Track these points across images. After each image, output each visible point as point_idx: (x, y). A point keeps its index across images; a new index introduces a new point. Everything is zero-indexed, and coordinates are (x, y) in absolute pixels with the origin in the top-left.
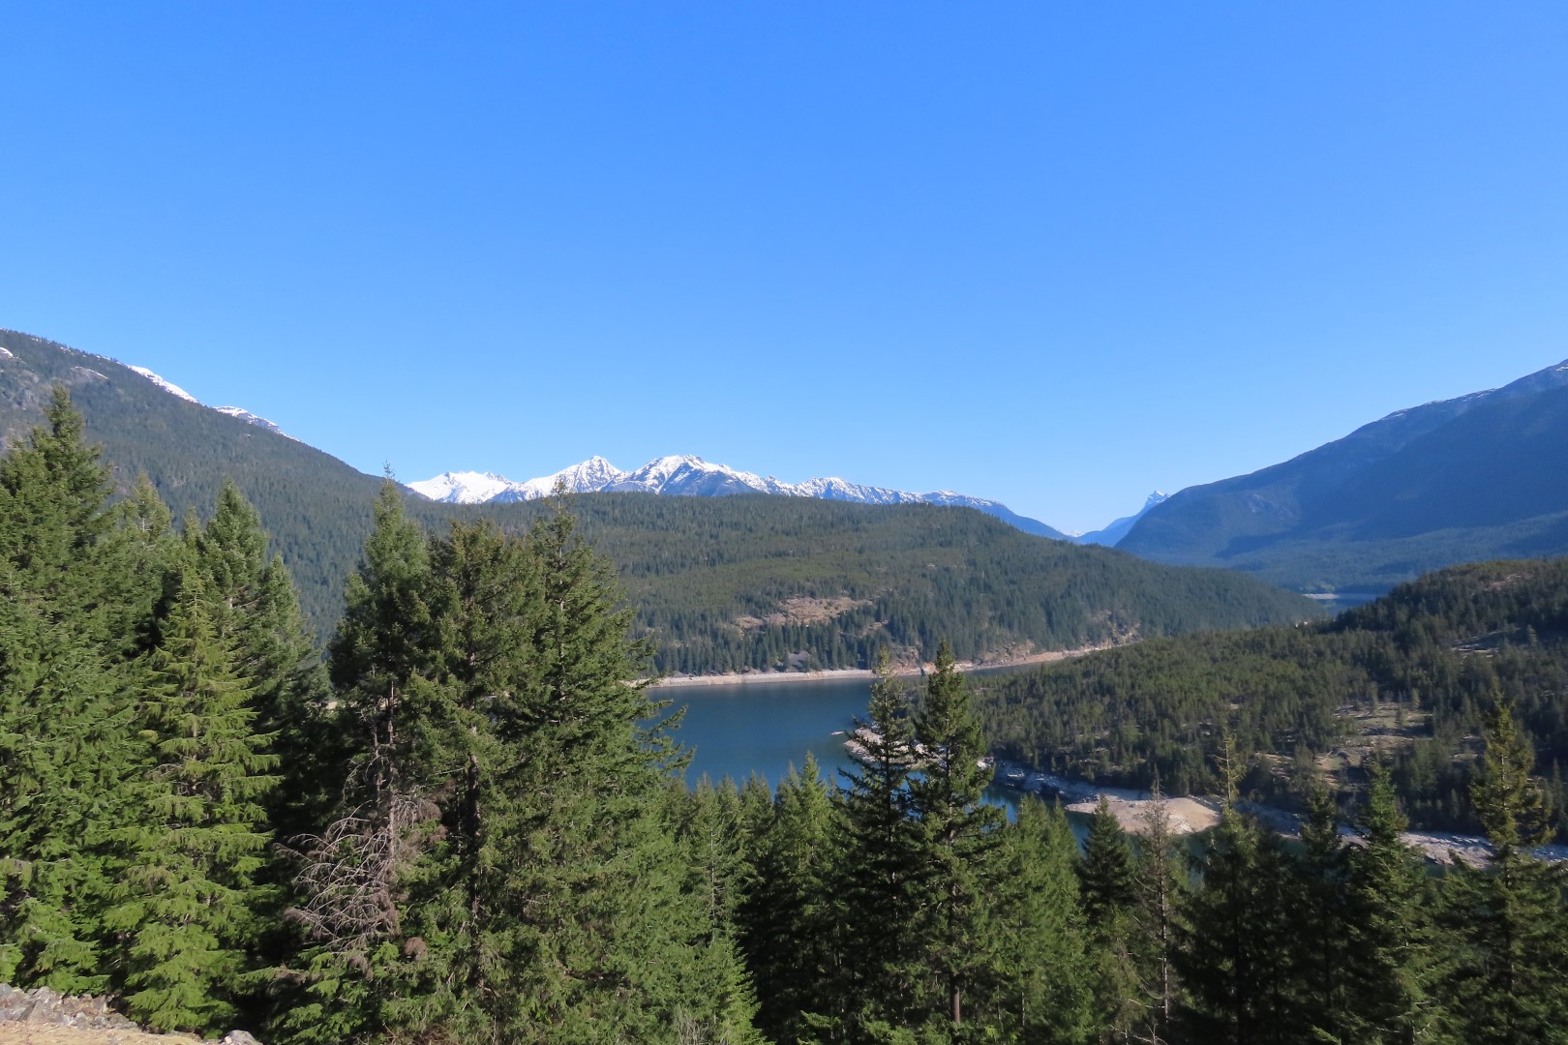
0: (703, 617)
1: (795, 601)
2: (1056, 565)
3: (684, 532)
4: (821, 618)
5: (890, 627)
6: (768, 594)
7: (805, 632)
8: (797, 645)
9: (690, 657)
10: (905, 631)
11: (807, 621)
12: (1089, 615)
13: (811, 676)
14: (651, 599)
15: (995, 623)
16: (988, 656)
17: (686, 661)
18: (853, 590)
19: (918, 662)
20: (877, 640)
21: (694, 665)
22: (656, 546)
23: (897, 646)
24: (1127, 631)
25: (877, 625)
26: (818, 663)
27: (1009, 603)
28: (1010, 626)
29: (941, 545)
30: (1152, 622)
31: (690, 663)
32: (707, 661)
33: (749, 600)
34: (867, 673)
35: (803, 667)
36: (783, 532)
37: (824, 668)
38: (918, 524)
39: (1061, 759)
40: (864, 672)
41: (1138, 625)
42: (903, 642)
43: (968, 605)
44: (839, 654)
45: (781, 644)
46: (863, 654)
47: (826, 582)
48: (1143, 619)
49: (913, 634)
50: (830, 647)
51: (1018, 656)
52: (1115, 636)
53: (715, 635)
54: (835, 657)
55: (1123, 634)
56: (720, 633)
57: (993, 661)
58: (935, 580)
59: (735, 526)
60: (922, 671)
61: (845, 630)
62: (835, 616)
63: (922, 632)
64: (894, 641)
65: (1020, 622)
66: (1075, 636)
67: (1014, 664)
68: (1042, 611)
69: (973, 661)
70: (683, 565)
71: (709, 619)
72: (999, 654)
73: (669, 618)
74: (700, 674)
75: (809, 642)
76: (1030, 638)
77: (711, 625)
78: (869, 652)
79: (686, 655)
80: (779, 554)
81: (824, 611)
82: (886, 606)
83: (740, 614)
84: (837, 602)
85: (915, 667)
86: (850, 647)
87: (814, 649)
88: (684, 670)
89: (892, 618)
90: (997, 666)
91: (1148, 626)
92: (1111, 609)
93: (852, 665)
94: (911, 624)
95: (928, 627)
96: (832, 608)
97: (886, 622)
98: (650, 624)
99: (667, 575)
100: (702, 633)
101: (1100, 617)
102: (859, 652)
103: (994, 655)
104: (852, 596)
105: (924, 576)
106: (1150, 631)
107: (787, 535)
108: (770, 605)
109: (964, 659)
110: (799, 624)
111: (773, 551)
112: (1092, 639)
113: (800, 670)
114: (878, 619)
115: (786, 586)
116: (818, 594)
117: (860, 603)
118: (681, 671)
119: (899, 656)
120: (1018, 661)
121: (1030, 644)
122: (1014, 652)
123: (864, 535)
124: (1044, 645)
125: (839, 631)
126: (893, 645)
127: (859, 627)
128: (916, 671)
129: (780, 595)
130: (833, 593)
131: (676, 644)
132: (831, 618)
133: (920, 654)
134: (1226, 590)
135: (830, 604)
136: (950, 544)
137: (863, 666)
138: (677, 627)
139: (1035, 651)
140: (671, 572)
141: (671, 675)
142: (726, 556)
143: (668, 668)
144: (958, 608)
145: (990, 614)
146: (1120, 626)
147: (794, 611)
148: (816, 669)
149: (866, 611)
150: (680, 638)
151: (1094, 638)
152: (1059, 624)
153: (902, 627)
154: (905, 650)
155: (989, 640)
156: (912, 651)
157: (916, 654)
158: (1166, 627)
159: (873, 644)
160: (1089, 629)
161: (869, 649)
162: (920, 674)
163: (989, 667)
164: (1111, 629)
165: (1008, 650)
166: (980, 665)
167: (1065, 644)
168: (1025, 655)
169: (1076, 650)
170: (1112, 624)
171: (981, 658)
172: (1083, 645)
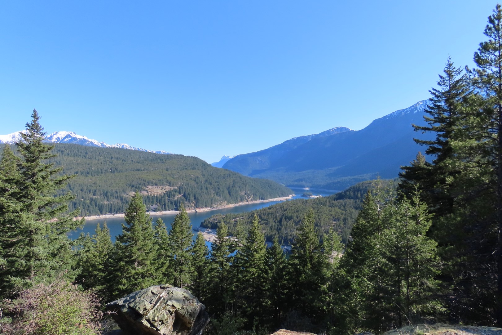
0: (116, 192)
1: (150, 187)
2: (227, 177)
3: (99, 160)
4: (160, 193)
5: (184, 196)
6: (140, 184)
7: (155, 197)
8: (153, 202)
9: (113, 207)
10: (190, 197)
11: (155, 194)
12: (240, 193)
13: (158, 213)
14: (93, 185)
15: (215, 195)
16: (215, 206)
17: (111, 209)
18: (170, 183)
19: (194, 208)
21: (114, 210)
22: (88, 165)
23: (187, 203)
24: (250, 198)
25: (180, 196)
26: (161, 209)
27: (219, 189)
28: (220, 196)
29: (192, 169)
30: (256, 195)
31: (113, 209)
32: (120, 209)
33: (133, 186)
35: (155, 210)
36: (137, 162)
37: (163, 210)
38: (182, 162)
40: (177, 212)
41: (252, 196)
42: (189, 202)
43: (207, 189)
44: (168, 206)
45: (147, 202)
46: (176, 205)
47: (160, 180)
48: (253, 195)
49: (192, 198)
50: (164, 203)
51: (223, 206)
52: (247, 199)
53: (121, 199)
54: (167, 207)
55: (249, 199)
56: (124, 198)
58: (195, 180)
59: (118, 159)
60: (196, 211)
61: (169, 197)
62: (165, 192)
63: (195, 198)
64: (186, 201)
65: (223, 195)
66: (237, 199)
68: (227, 191)
69: (210, 207)
70: (102, 173)
71: (119, 193)
72: (218, 205)
73: (102, 193)
74: (117, 213)
75: (157, 201)
76: (226, 200)
77: (120, 195)
78: (178, 205)
79: (111, 206)
80: (139, 170)
81: (161, 190)
82: (182, 189)
83: (130, 191)
84: (165, 188)
85: (193, 210)
86: (171, 203)
87: (158, 204)
88: (110, 212)
89: (185, 193)
90: (217, 209)
91: (255, 196)
92: (245, 191)
93: (172, 209)
94: (191, 195)
95: (197, 196)
96: (163, 190)
97: (182, 194)
98: (94, 195)
99: (96, 176)
100: (117, 198)
101: (243, 193)
102: (175, 205)
103: (217, 205)
104: (170, 185)
105: (191, 179)
106: (256, 198)
107: (139, 163)
108: (141, 188)
109: (208, 207)
110: (153, 195)
111: (136, 169)
112: (241, 200)
113: (154, 211)
114: (180, 194)
115: (146, 182)
116: (158, 184)
117: (172, 188)
118: (109, 212)
119: (188, 206)
120: (223, 207)
121: (226, 202)
122: (222, 204)
123: (166, 165)
124: (229, 202)
125: (167, 198)
126: (186, 202)
127: (174, 196)
128: (194, 211)
129: (144, 184)
130: (163, 184)
131: (106, 202)
132: (163, 193)
133: (195, 205)
134: (271, 186)
135: (162, 188)
136: (195, 169)
137: (176, 209)
138: (106, 196)
139: (227, 204)
140: (98, 175)
141: (105, 214)
142: (119, 170)
143: (104, 211)
144: (204, 190)
145: (213, 192)
146: (248, 196)
147: (150, 190)
148: (160, 211)
149: (176, 191)
150: (108, 200)
151: (242, 200)
152: (233, 195)
153: (189, 196)
154: (190, 204)
155: (215, 200)
156: (192, 204)
157: (194, 205)
158: (260, 196)
159: (180, 202)
160: (240, 197)
161: (178, 203)
162: (195, 212)
163: (215, 209)
164: (246, 197)
165: (220, 204)
166: (213, 208)
167: (234, 202)
168: (225, 205)
169: (237, 203)
170: (246, 195)
171: (213, 206)
172: (239, 202)
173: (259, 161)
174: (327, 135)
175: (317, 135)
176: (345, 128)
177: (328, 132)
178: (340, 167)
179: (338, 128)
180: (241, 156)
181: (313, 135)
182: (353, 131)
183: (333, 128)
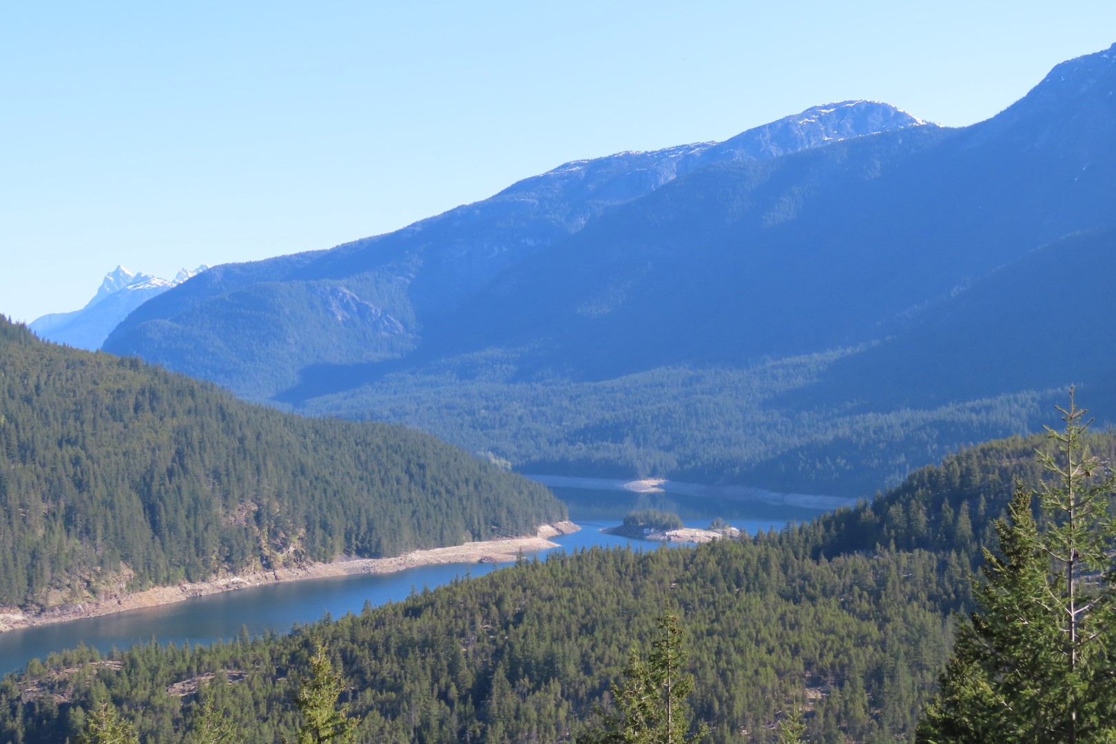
2: (137, 408)
12: (221, 511)
15: (58, 526)
16: (55, 598)
24: (285, 544)
27: (80, 485)
28: (87, 532)
30: (324, 526)
41: (302, 532)
51: (109, 596)
52: (267, 552)
55: (279, 549)
57: (63, 607)
65: (106, 527)
66: (200, 552)
67: (101, 612)
68: (137, 503)
69: (24, 607)
72: (73, 594)
76: (125, 558)
90: (69, 618)
91: (319, 532)
92: (256, 500)
101: (240, 515)
103: (65, 594)
106: (324, 543)
109: (10, 605)
112: (228, 559)
120: (108, 607)
121: (127, 572)
122: (102, 587)
124: (149, 575)
134: (422, 467)
139: (133, 587)
145: (44, 508)
146: (273, 534)
151: (232, 562)
152: (173, 527)
155: (54, 561)
158: (348, 538)
160: (224, 540)
163: (56, 620)
164: (258, 540)
165: (88, 583)
166: (38, 615)
167: (183, 569)
168: (118, 593)
169: (203, 580)
170: (260, 529)
171: (41, 601)
172: (216, 572)
173: (346, 307)
174: (775, 151)
175: (714, 151)
176: (884, 110)
177: (782, 130)
178: (849, 351)
179: (841, 110)
180: (228, 271)
181: (688, 148)
182: (931, 128)
183: (812, 111)
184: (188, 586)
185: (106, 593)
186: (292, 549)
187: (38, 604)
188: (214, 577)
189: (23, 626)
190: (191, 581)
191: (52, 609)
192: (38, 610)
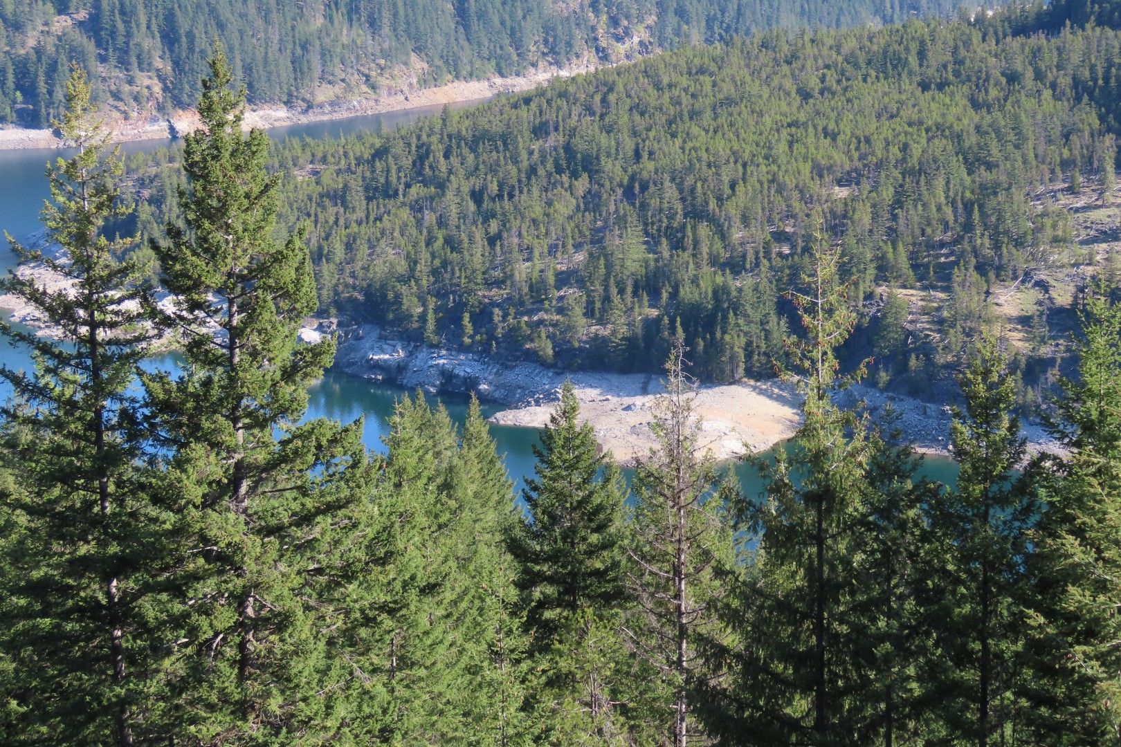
5: (92, 26)
10: (129, 35)
15: (338, 15)
16: (324, 94)
19: (161, 108)
20: (63, 58)
24: (627, 33)
25: (61, 23)
28: (373, 23)
30: (681, 13)
34: (40, 138)
39: (482, 317)
40: (33, 133)
41: (651, 20)
42: (123, 63)
46: (30, 92)
48: (662, 6)
49: (151, 44)
51: (392, 92)
52: (603, 43)
55: (619, 39)
57: (335, 103)
60: (172, 129)
63: (170, 38)
64: (103, 59)
65: (395, 15)
66: (518, 44)
67: (382, 108)
69: (288, 104)
72: (349, 89)
76: (418, 50)
78: (42, 88)
85: (154, 120)
90: (342, 115)
91: (672, 20)
94: (143, 20)
95: (183, 24)
97: (82, 15)
102: (19, 87)
103: (338, 89)
106: (677, 32)
109: (271, 101)
112: (553, 51)
119: (116, 96)
120: (390, 103)
121: (418, 64)
122: (383, 81)
124: (449, 68)
126: (101, 69)
128: (156, 131)
133: (165, 89)
137: (30, 120)
139: (424, 82)
146: (614, 22)
151: (556, 51)
152: (482, 15)
153: (121, 27)
154: (131, 82)
155: (325, 54)
156: (147, 82)
157: (157, 88)
158: (710, 22)
159: (53, 68)
160: (548, 29)
161: (42, 78)
162: (166, 135)
163: (325, 118)
164: (593, 29)
165: (368, 77)
166: (305, 112)
167: (493, 62)
168: (405, 88)
169: (518, 75)
170: (597, 16)
171: (308, 96)
172: (534, 65)
184: (498, 81)
185: (390, 88)
186: (636, 39)
187: (304, 100)
188: (532, 70)
189: (285, 124)
190: (502, 75)
191: (321, 106)
192: (304, 105)
